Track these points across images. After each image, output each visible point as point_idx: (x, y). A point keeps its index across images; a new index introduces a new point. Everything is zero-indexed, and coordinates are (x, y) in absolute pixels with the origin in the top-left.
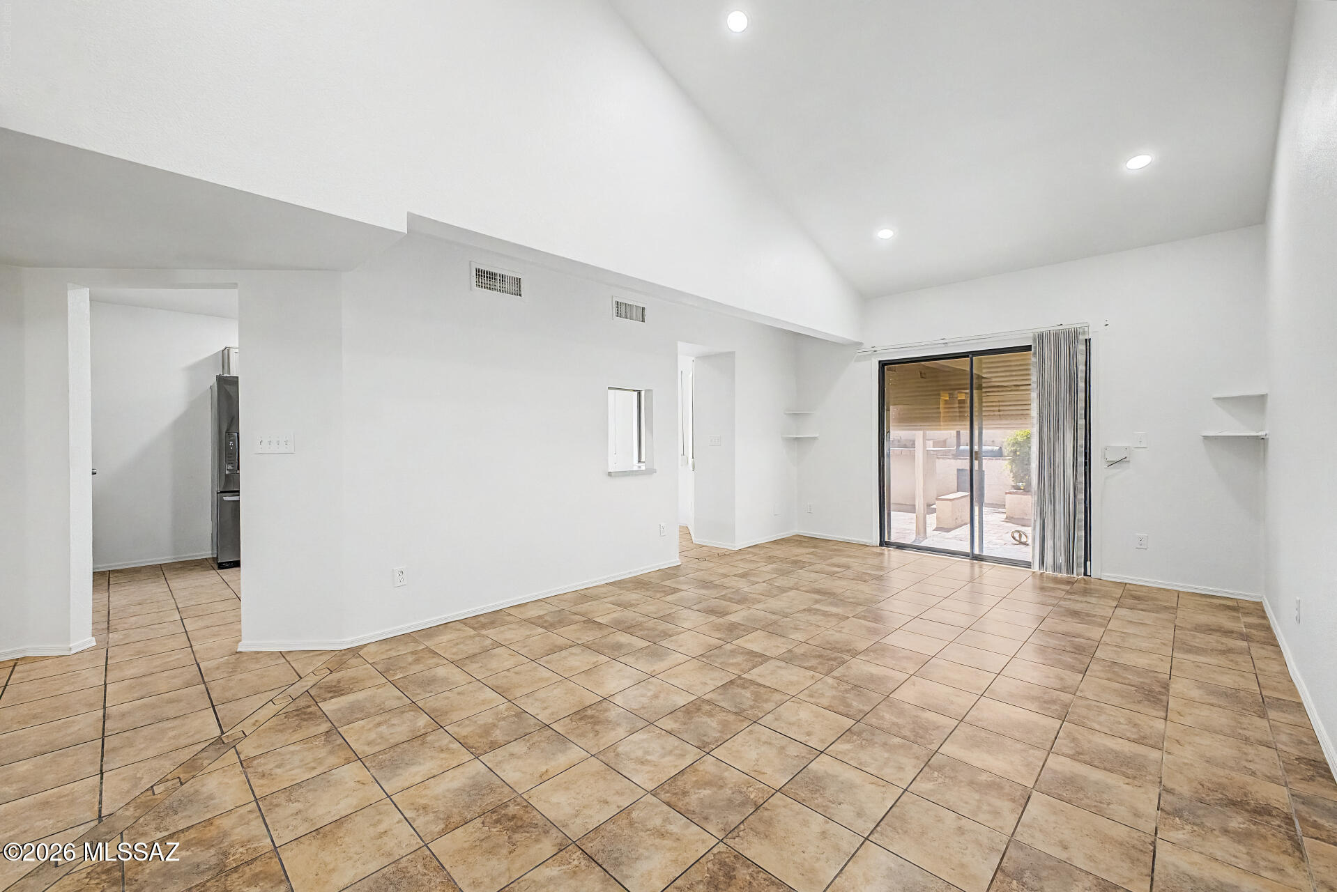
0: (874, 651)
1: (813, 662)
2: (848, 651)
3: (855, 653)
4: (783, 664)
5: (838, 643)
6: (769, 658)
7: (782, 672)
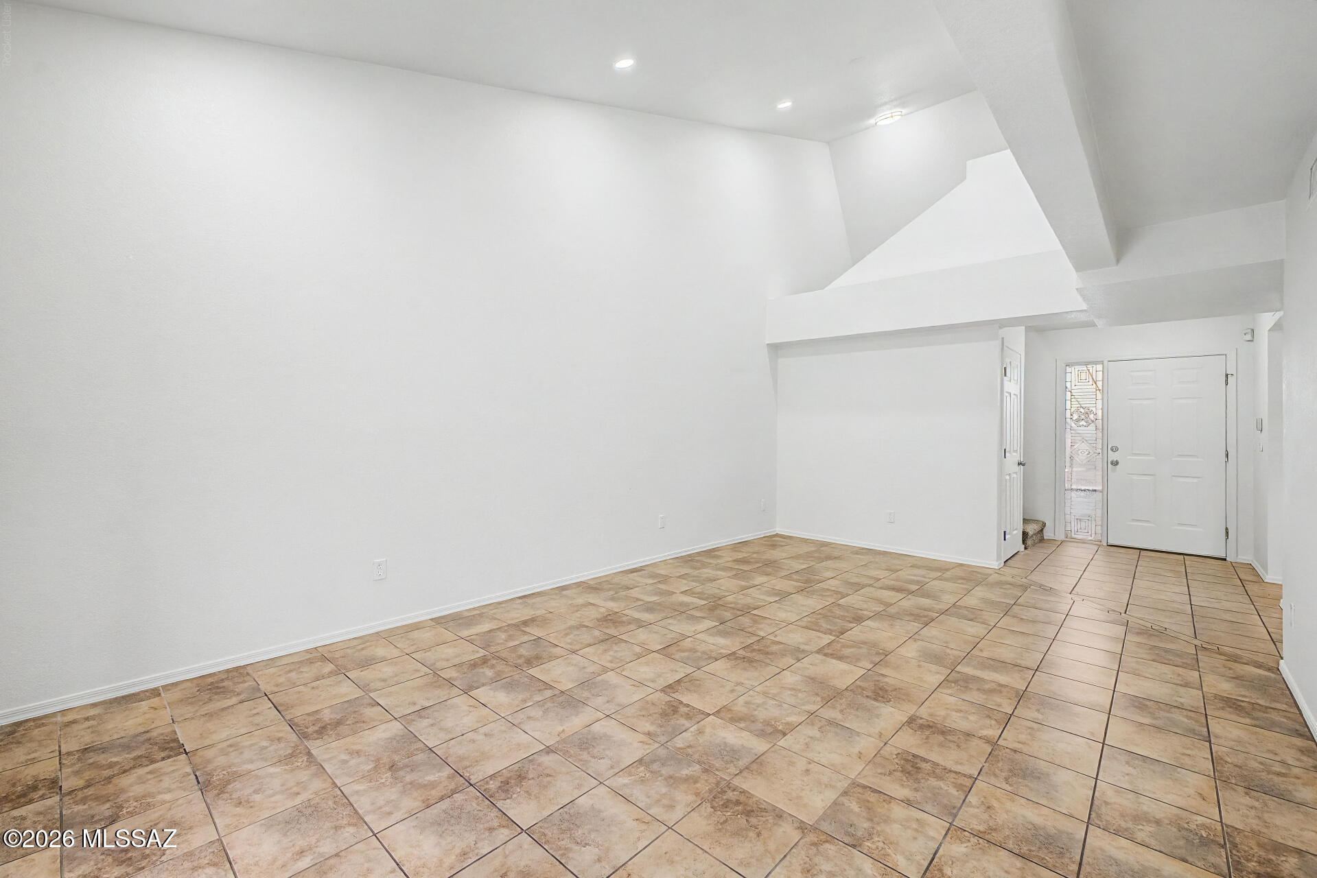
0: (710, 658)
1: (774, 648)
2: (737, 658)
3: (732, 656)
4: (802, 647)
5: (745, 669)
6: (819, 651)
7: (801, 640)
